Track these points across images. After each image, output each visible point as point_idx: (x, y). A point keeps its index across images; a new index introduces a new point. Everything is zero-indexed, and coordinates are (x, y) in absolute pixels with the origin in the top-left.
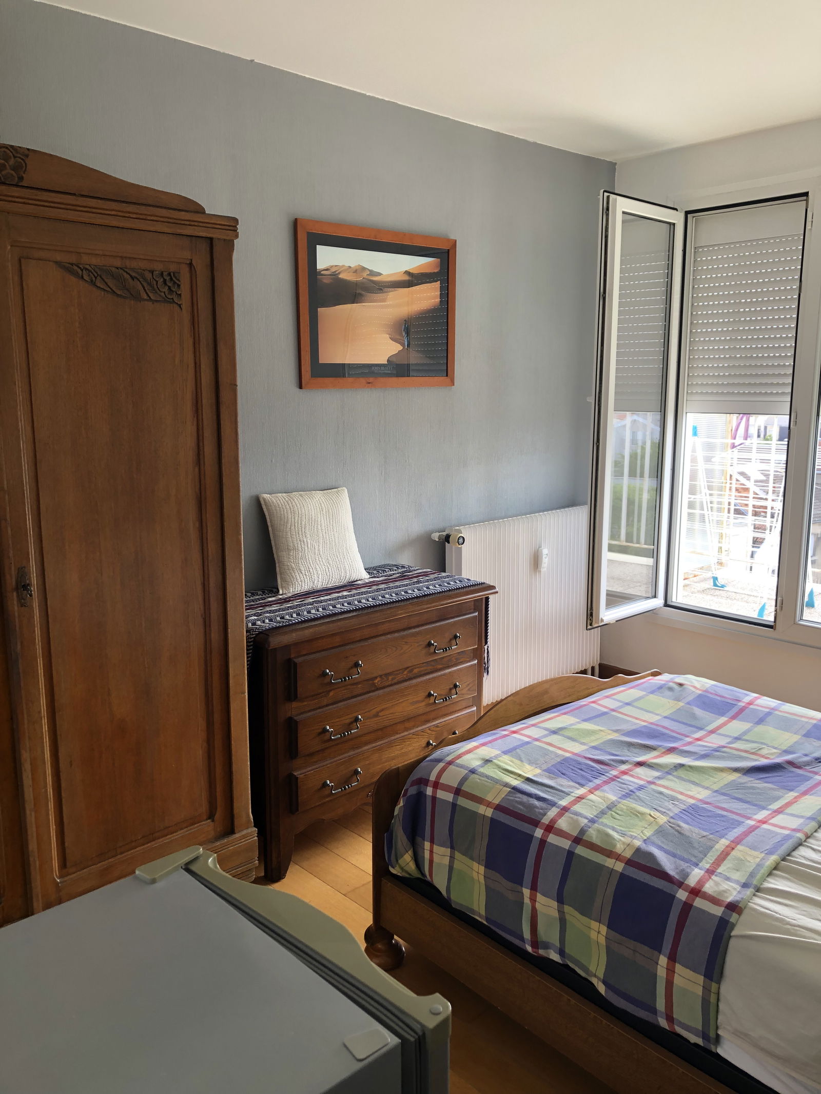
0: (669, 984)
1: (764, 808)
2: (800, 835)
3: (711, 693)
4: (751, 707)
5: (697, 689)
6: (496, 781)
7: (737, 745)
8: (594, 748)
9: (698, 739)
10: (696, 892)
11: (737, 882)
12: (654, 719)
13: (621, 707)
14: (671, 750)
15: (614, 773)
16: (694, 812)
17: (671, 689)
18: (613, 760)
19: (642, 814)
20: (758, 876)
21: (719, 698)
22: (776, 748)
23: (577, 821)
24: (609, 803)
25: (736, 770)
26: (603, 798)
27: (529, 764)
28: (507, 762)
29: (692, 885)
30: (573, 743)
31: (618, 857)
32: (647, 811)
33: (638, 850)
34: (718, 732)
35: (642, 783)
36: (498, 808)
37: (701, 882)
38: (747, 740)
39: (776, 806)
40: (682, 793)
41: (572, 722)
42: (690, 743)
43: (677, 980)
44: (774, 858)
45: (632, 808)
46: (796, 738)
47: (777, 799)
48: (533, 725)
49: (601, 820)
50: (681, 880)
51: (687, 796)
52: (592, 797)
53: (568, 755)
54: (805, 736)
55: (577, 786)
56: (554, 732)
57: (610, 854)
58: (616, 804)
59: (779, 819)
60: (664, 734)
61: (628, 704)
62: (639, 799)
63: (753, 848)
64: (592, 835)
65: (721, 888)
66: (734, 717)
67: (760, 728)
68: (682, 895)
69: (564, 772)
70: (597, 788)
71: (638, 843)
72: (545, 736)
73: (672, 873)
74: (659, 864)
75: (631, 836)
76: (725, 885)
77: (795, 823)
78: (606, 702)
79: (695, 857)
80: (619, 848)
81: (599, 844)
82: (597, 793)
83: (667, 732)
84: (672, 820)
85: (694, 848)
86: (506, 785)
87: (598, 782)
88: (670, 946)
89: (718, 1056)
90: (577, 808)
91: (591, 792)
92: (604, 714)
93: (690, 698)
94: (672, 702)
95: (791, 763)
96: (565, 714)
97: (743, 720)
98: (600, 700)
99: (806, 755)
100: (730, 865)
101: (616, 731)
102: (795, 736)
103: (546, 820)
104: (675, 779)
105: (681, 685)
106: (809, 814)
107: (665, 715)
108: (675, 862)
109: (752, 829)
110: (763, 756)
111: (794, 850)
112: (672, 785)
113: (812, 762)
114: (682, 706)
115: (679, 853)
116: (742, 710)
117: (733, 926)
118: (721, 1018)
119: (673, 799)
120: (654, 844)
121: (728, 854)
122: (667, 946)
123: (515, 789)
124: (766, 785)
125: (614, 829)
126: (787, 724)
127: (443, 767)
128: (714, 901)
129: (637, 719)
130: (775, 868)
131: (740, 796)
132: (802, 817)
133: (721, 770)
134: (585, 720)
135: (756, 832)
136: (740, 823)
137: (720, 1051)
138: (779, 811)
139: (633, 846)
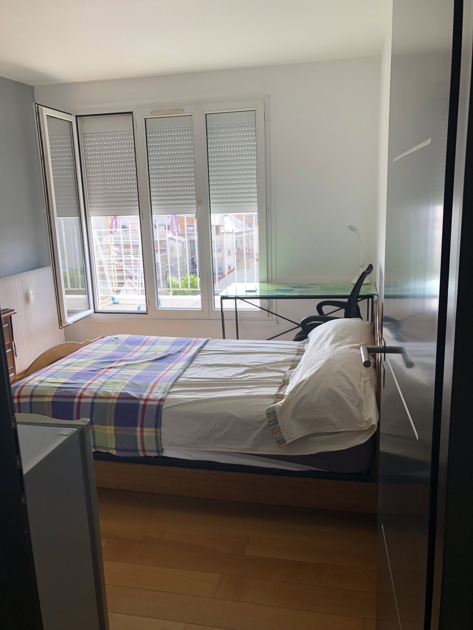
0: (142, 437)
1: (163, 370)
2: (178, 374)
3: (130, 339)
4: (148, 340)
5: (125, 338)
6: (50, 387)
7: (147, 354)
8: (88, 367)
9: (131, 355)
10: (147, 400)
11: (161, 393)
12: (110, 352)
13: (93, 351)
14: (121, 361)
15: (101, 373)
16: (138, 377)
17: (113, 341)
18: (98, 369)
19: (118, 382)
20: (168, 389)
21: (134, 340)
22: (162, 352)
23: (92, 391)
24: (103, 382)
25: (149, 361)
26: (100, 381)
27: (62, 378)
28: (50, 379)
29: (145, 398)
30: (78, 367)
31: (113, 398)
32: (120, 381)
33: (121, 393)
34: (138, 351)
35: (114, 373)
36: (54, 396)
37: (148, 396)
38: (150, 351)
39: (167, 369)
40: (131, 373)
41: (74, 360)
42: (128, 357)
43: (145, 434)
44: (171, 383)
45: (113, 382)
46: (169, 347)
47: (167, 367)
48: (56, 365)
49: (102, 388)
50: (140, 398)
51: (133, 373)
52: (94, 382)
53: (77, 371)
54: (172, 345)
55: (87, 380)
56: (68, 365)
57: (110, 398)
58: (106, 382)
59: (170, 372)
60: (116, 356)
61: (96, 349)
62: (115, 378)
63: (163, 382)
64: (100, 393)
65: (156, 396)
66: (142, 345)
67: (154, 346)
68: (142, 402)
69: (79, 377)
70: (96, 379)
71: (120, 391)
72: (64, 368)
73: (136, 396)
74: (130, 395)
75: (116, 390)
76: (157, 395)
77: (175, 372)
78: (86, 350)
79: (143, 390)
80: (113, 395)
81: (104, 396)
82: (96, 380)
83: (117, 355)
84: (130, 381)
85: (142, 387)
86: (55, 387)
87: (95, 377)
88: (140, 423)
89: (164, 456)
90: (90, 387)
91: (94, 381)
92: (87, 355)
93: (122, 342)
94: (115, 345)
95: (169, 355)
96: (69, 358)
97: (147, 345)
98: (83, 350)
99: (174, 351)
100: (157, 389)
101: (95, 359)
102: (168, 346)
103: (78, 394)
104: (127, 369)
105: (117, 338)
106: (180, 368)
107: (114, 350)
108: (136, 393)
109: (161, 377)
110: (158, 355)
111: (177, 379)
112: (126, 371)
113: (176, 353)
114: (120, 346)
115: (136, 390)
116: (145, 342)
117: (162, 406)
118: (162, 441)
119: (128, 375)
120: (126, 390)
121: (155, 386)
122: (139, 423)
123: (59, 387)
124: (162, 363)
125: (108, 389)
126: (164, 343)
127: (20, 389)
128: (154, 400)
129: (102, 354)
130: (172, 386)
131: (154, 369)
132: (178, 369)
133: (144, 362)
134: (79, 359)
135: (163, 377)
136: (156, 377)
137: (164, 455)
138: (169, 370)
139: (118, 392)
